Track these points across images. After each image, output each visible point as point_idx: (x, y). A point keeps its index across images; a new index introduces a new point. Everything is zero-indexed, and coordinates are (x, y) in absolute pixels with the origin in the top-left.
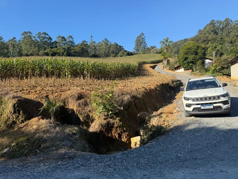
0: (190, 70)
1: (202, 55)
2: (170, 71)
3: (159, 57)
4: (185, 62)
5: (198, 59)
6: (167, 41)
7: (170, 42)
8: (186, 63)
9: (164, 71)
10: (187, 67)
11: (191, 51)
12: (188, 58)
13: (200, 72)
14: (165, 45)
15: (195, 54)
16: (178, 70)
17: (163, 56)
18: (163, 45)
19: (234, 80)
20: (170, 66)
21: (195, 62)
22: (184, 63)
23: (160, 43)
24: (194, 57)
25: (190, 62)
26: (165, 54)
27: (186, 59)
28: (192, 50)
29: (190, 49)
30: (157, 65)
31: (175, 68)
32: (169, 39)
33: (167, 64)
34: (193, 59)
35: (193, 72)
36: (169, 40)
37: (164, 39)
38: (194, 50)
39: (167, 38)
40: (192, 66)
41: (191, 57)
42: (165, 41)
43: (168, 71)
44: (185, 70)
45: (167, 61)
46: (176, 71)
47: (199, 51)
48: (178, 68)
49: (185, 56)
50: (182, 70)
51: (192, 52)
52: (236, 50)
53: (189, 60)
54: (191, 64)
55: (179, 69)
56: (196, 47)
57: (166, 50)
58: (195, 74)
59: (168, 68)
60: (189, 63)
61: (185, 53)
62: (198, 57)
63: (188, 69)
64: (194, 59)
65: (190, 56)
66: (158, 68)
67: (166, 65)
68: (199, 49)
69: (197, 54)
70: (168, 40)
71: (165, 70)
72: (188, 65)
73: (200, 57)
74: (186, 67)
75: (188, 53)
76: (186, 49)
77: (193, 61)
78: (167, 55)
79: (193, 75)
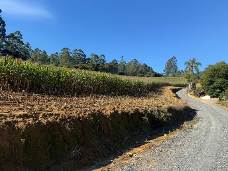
0: (217, 98)
2: (193, 97)
3: (185, 81)
4: (210, 87)
6: (193, 62)
7: (196, 63)
8: (212, 88)
10: (213, 94)
11: (219, 73)
12: (214, 81)
14: (191, 67)
15: (225, 78)
16: (203, 96)
17: (187, 78)
18: (188, 66)
20: (195, 91)
21: (225, 88)
22: (208, 87)
23: (185, 64)
24: (223, 82)
25: (217, 88)
26: (190, 76)
27: (211, 83)
28: (221, 72)
29: (217, 70)
30: (182, 89)
31: (199, 94)
32: (196, 60)
33: (192, 89)
34: (221, 84)
35: (220, 102)
37: (190, 60)
38: (224, 72)
39: (194, 59)
40: (219, 92)
41: (218, 82)
42: (191, 62)
43: (191, 96)
44: (211, 97)
46: (201, 98)
49: (210, 79)
50: (207, 97)
51: (220, 75)
53: (215, 85)
54: (218, 91)
56: (226, 69)
57: (191, 72)
58: (223, 105)
59: (192, 93)
60: (215, 88)
61: (210, 75)
63: (214, 97)
64: (223, 84)
65: (217, 80)
67: (190, 90)
70: (195, 61)
71: (189, 95)
72: (215, 91)
74: (211, 93)
75: (215, 75)
76: (212, 70)
77: (221, 87)
78: (192, 78)
79: (219, 105)
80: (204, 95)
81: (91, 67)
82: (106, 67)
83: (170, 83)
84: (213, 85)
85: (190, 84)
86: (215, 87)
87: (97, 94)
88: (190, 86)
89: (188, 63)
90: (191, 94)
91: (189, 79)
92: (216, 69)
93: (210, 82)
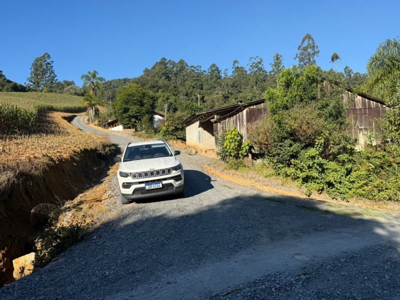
0: (133, 128)
1: (150, 107)
2: (100, 128)
4: (125, 115)
5: (144, 113)
6: (94, 76)
7: (99, 79)
8: (127, 117)
9: (90, 127)
10: (128, 124)
11: (134, 99)
12: (129, 109)
13: (147, 134)
14: (92, 84)
15: (140, 105)
16: (113, 127)
17: (88, 101)
18: (86, 81)
19: (189, 147)
20: (101, 120)
21: (140, 116)
22: (122, 116)
23: (82, 78)
24: (138, 110)
25: (133, 117)
26: (91, 98)
27: (126, 110)
28: (135, 98)
29: (131, 95)
30: (76, 116)
31: (108, 124)
32: (98, 73)
33: (95, 116)
34: (136, 113)
35: (137, 133)
36: (98, 76)
37: (89, 73)
38: (139, 98)
39: (95, 71)
40: (135, 122)
41: (134, 109)
42: (90, 76)
43: (96, 127)
44: (124, 128)
45: (95, 111)
46: (110, 129)
47: (145, 101)
48: (113, 124)
49: (124, 106)
50: (119, 128)
51: (135, 101)
53: (130, 113)
54: (133, 120)
55: (115, 126)
56: (140, 94)
57: (92, 91)
58: (140, 136)
59: (96, 122)
60: (130, 117)
61: (124, 101)
62: (144, 109)
63: (129, 128)
64: (139, 113)
65: (132, 107)
66: (79, 121)
67: (93, 118)
68: (146, 98)
69: (142, 105)
70: (96, 75)
71: (92, 125)
72: (130, 121)
73: (147, 110)
74: (126, 123)
75: (129, 101)
76: (125, 95)
77: (137, 116)
78: (94, 100)
79: (136, 137)
80: (114, 125)
84: (129, 113)
85: (92, 109)
86: (130, 115)
88: (91, 112)
89: (87, 77)
90: (95, 125)
91: (90, 101)
92: (131, 93)
93: (124, 109)
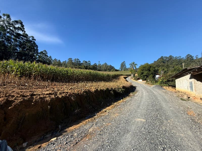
0: (145, 80)
1: (153, 72)
2: (134, 80)
3: (130, 73)
4: (142, 75)
5: (150, 74)
6: (133, 64)
8: (143, 76)
10: (143, 79)
12: (144, 73)
13: (152, 83)
14: (132, 66)
15: (148, 71)
19: (179, 92)
23: (130, 65)
24: (148, 73)
25: (145, 76)
26: (132, 71)
27: (142, 73)
28: (146, 68)
30: (128, 77)
31: (137, 79)
35: (147, 82)
36: (135, 64)
37: (132, 63)
38: (148, 68)
39: (134, 62)
40: (146, 78)
41: (145, 73)
42: (132, 64)
44: (143, 80)
45: (134, 75)
46: (138, 81)
47: (151, 69)
48: (139, 79)
49: (142, 72)
50: (141, 80)
51: (146, 70)
52: (179, 69)
53: (144, 74)
56: (149, 66)
57: (133, 68)
58: (148, 84)
59: (134, 78)
60: (144, 76)
61: (142, 70)
62: (150, 73)
63: (144, 80)
66: (128, 79)
67: (132, 77)
69: (150, 71)
71: (132, 79)
75: (144, 70)
76: (142, 67)
77: (147, 75)
79: (146, 84)
81: (84, 67)
82: (91, 67)
83: (123, 74)
86: (144, 75)
87: (87, 81)
88: (132, 75)
89: (131, 64)
92: (144, 67)
